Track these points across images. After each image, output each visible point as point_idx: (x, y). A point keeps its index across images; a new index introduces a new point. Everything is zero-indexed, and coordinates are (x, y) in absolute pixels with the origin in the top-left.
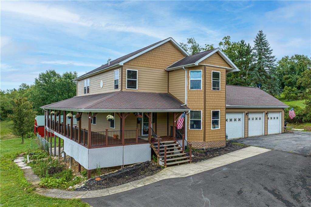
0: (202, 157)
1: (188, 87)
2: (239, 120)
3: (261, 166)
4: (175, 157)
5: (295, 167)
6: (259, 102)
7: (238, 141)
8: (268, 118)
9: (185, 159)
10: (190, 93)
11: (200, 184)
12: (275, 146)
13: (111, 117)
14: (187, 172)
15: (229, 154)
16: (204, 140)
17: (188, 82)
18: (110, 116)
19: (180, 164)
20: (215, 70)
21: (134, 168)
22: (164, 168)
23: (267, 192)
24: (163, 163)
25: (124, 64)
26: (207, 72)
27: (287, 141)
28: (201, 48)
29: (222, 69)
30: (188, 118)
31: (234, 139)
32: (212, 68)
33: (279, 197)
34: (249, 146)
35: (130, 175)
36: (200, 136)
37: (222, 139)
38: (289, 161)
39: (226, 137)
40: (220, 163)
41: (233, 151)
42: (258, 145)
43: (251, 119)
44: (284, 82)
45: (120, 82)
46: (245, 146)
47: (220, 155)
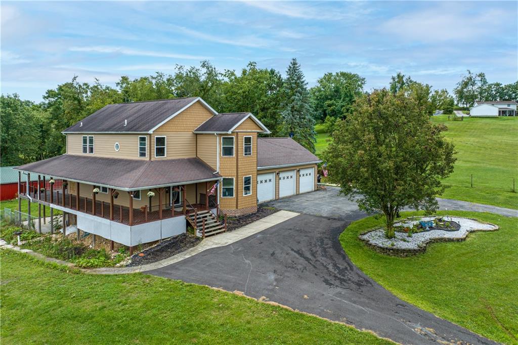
0: (236, 225)
1: (220, 153)
2: (270, 180)
3: (290, 231)
4: (211, 227)
5: (318, 230)
6: (290, 158)
7: (269, 204)
8: (300, 176)
9: (220, 229)
10: (222, 160)
11: (240, 251)
12: (304, 209)
13: (152, 194)
14: (226, 241)
15: (261, 220)
16: (237, 208)
17: (220, 149)
18: (152, 192)
19: (217, 234)
20: (247, 135)
21: (172, 241)
22: (202, 239)
23: (293, 252)
24: (201, 234)
25: (153, 132)
26: (239, 138)
27: (317, 202)
28: (219, 72)
29: (253, 133)
30: (220, 186)
31: (265, 202)
32: (244, 133)
33: (301, 255)
34: (281, 210)
35: (171, 248)
36: (233, 203)
37: (254, 205)
38: (314, 224)
39: (258, 200)
40: (254, 230)
41: (265, 217)
42: (289, 209)
43: (282, 178)
44: (326, 110)
45: (149, 151)
46: (276, 211)
47: (253, 221)
